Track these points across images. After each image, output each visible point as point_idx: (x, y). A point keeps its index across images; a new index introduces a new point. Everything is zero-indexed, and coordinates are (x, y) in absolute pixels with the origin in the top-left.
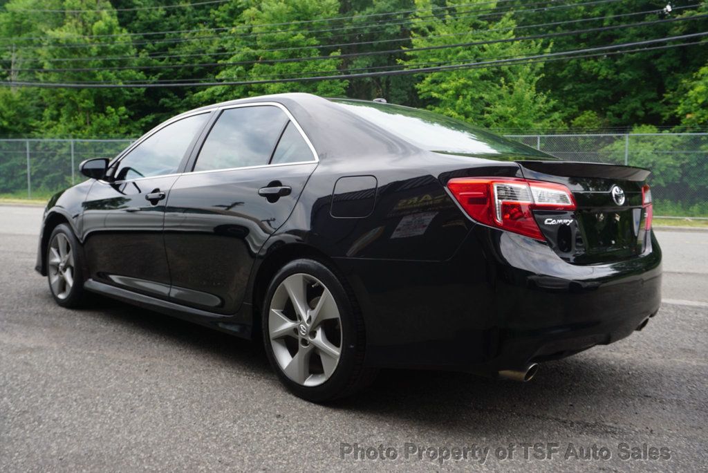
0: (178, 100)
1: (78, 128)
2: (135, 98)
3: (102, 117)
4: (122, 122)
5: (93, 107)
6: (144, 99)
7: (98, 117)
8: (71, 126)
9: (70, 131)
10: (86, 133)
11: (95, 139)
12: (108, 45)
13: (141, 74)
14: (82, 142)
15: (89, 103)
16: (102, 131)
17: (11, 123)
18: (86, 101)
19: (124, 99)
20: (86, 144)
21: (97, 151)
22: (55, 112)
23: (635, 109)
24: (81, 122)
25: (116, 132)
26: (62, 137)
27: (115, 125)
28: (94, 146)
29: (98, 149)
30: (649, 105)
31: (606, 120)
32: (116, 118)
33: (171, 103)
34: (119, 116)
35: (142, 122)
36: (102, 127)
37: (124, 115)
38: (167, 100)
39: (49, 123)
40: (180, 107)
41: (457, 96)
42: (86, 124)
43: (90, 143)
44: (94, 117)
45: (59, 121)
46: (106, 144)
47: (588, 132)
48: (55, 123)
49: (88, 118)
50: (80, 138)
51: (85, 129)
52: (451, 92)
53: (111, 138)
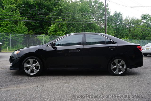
23: (39, 31)
30: (41, 30)
31: (34, 32)
41: (7, 25)
47: (32, 34)
52: (5, 24)
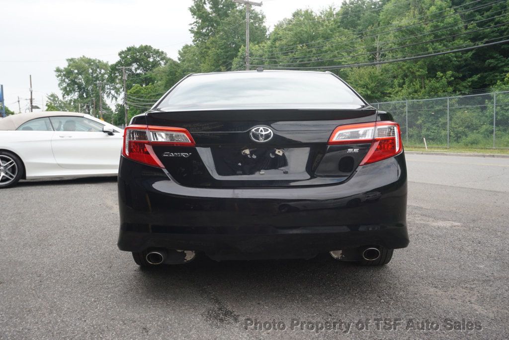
0: (503, 59)
1: (416, 92)
2: (463, 63)
3: (433, 81)
4: (450, 83)
5: (426, 74)
6: (474, 62)
7: (430, 81)
8: (410, 90)
9: (410, 94)
10: (421, 94)
11: (428, 98)
12: (439, 23)
13: (468, 42)
14: (417, 101)
15: (424, 72)
16: (434, 92)
17: (373, 92)
18: (421, 70)
19: (453, 64)
20: (421, 103)
21: (429, 108)
22: (401, 81)
24: (418, 86)
25: (444, 91)
26: (404, 99)
27: (443, 86)
28: (427, 104)
29: (430, 106)
32: (444, 81)
33: (496, 63)
34: (447, 79)
35: (469, 82)
36: (433, 89)
37: (450, 77)
38: (492, 61)
39: (397, 89)
40: (505, 65)
42: (421, 88)
43: (423, 102)
44: (427, 81)
45: (403, 87)
46: (437, 102)
48: (400, 89)
49: (423, 83)
50: (417, 98)
51: (420, 91)
53: (440, 96)
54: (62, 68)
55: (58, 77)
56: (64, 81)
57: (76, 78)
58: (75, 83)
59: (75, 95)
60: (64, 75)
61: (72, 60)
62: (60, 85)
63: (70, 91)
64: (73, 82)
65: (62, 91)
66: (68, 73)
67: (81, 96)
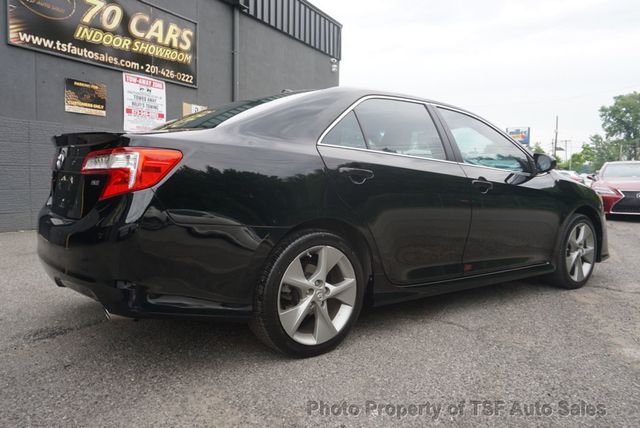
54: (607, 106)
55: (602, 116)
56: (609, 121)
57: (623, 116)
58: (623, 123)
59: (622, 136)
60: (610, 115)
61: (620, 97)
62: (604, 125)
63: (616, 131)
64: (620, 122)
65: (605, 133)
66: (614, 112)
67: (628, 137)
